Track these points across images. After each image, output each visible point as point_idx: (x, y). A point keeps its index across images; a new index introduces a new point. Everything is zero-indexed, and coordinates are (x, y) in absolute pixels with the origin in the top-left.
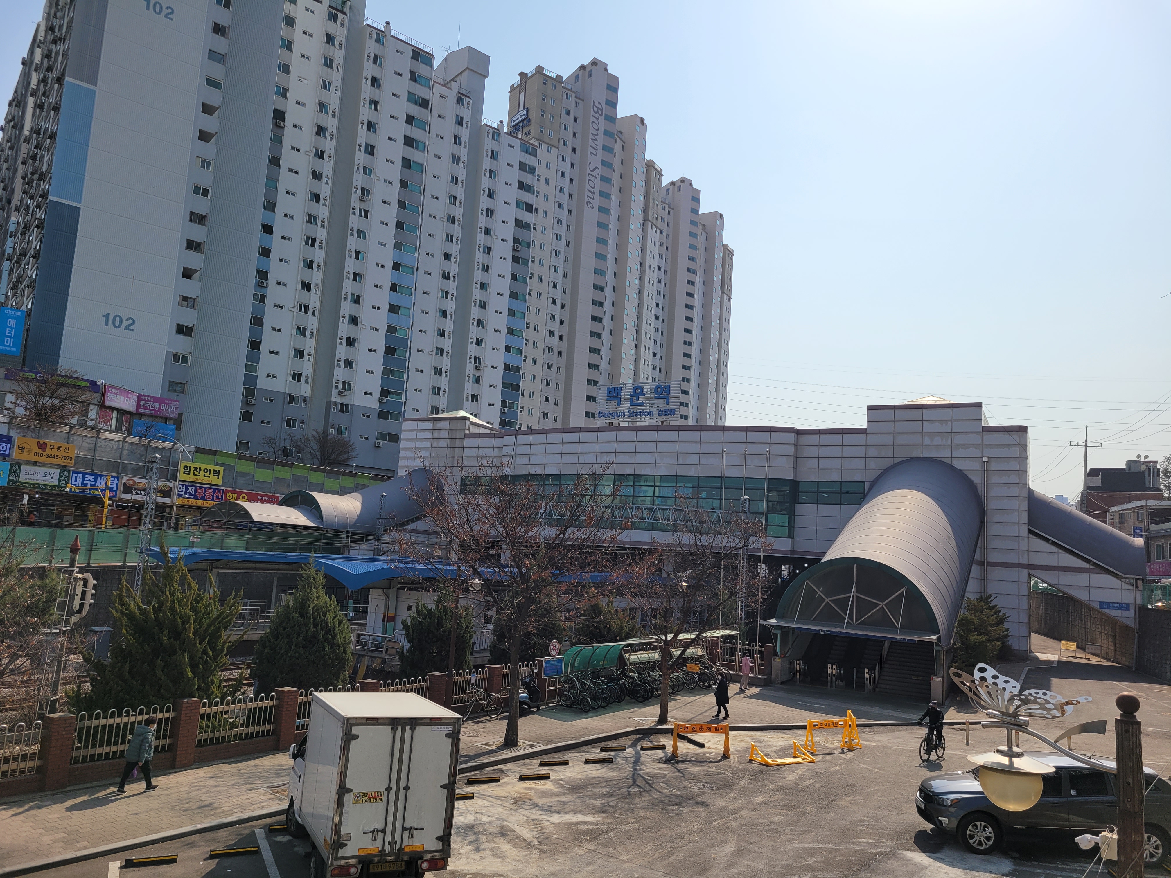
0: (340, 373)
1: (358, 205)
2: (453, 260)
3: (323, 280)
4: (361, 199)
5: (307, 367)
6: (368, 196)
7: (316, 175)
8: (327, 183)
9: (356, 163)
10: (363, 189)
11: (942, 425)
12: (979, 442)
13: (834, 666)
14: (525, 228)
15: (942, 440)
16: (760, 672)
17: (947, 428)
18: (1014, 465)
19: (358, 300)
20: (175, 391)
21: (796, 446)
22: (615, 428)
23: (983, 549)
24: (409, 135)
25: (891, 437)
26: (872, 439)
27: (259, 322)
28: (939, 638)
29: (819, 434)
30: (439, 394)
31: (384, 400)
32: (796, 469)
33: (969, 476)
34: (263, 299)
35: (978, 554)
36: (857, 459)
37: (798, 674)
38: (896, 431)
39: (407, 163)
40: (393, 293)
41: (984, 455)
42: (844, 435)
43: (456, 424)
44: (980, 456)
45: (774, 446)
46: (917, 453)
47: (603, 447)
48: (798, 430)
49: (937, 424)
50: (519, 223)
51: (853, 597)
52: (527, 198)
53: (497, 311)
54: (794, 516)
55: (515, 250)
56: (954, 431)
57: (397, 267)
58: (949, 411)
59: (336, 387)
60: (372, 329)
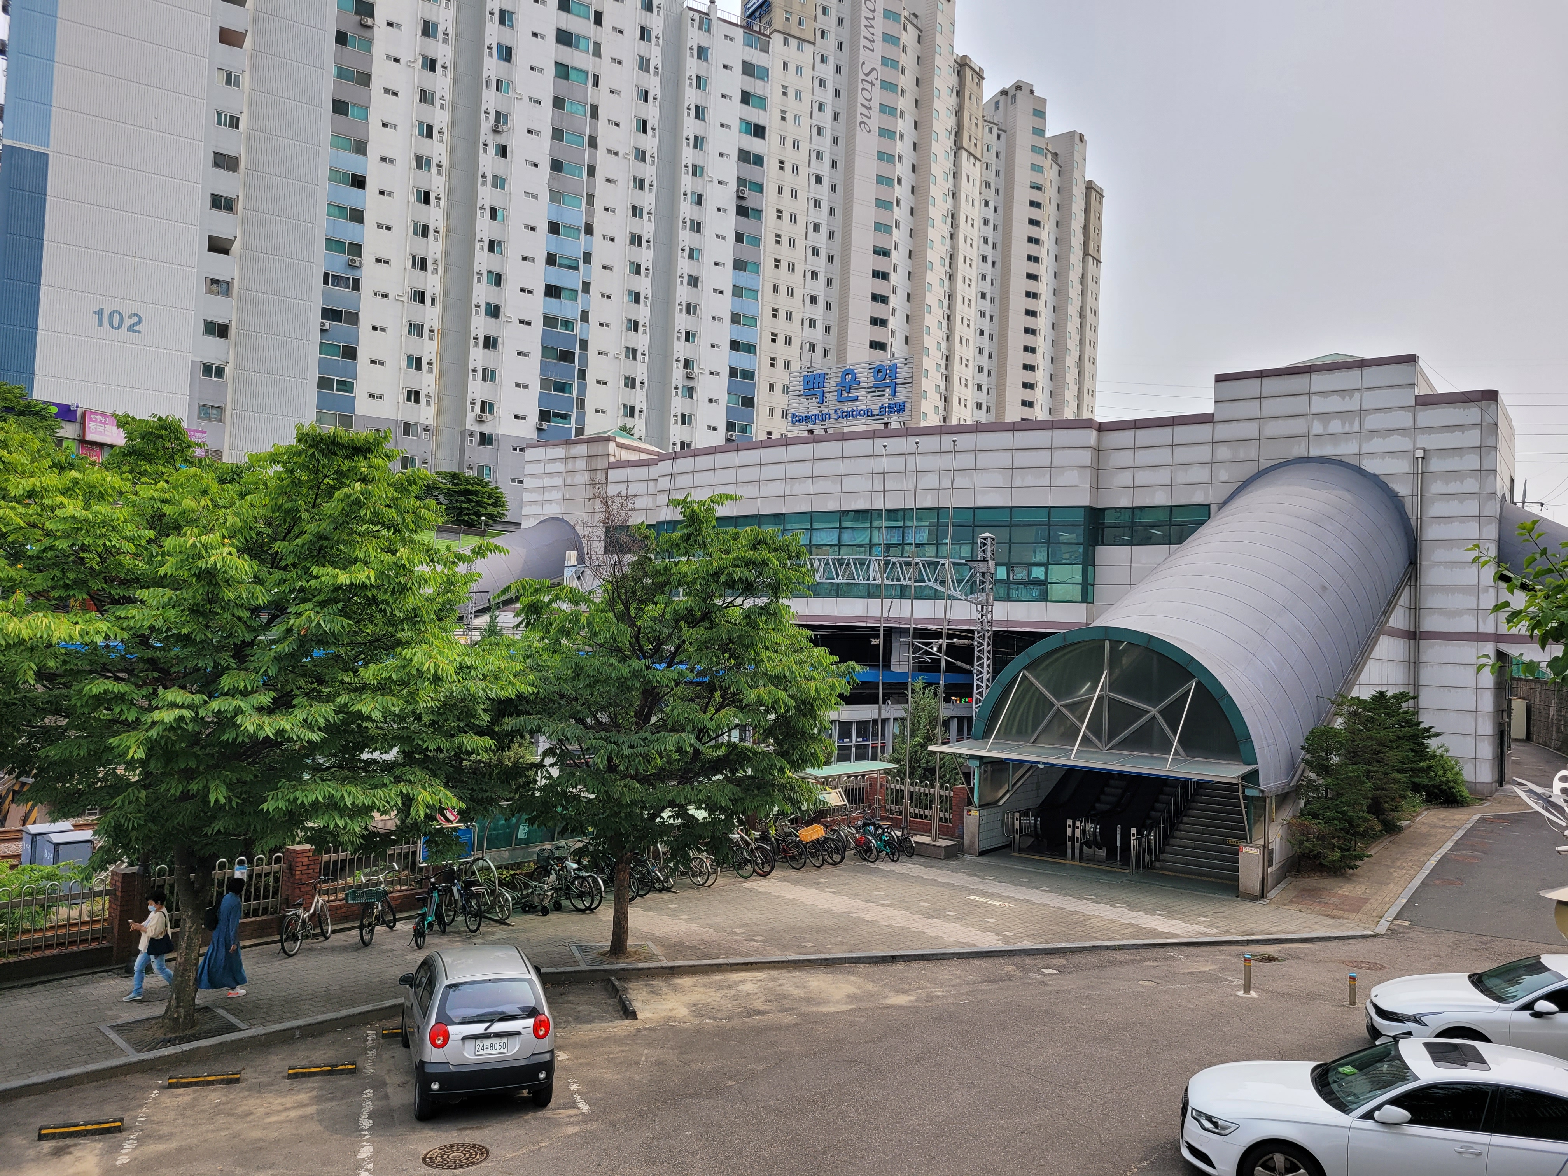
0: (477, 389)
1: (491, 139)
2: (646, 216)
3: (446, 253)
4: (496, 131)
5: (427, 381)
6: (505, 123)
7: (425, 96)
8: (442, 107)
9: (485, 75)
10: (498, 113)
11: (1343, 398)
12: (1409, 423)
13: (1078, 823)
14: (755, 163)
15: (1343, 425)
16: (944, 832)
17: (1352, 403)
18: (1472, 462)
19: (497, 279)
20: (209, 419)
21: (1097, 450)
22: (811, 438)
23: (1415, 610)
24: (564, 28)
25: (1255, 425)
26: (1223, 432)
27: (353, 318)
28: (1255, 772)
29: (1135, 428)
30: (632, 415)
31: (545, 426)
32: (1096, 488)
33: (1391, 485)
34: (356, 285)
35: (1398, 619)
36: (1196, 468)
37: (1017, 836)
38: (1264, 415)
39: (563, 70)
40: (551, 268)
41: (1418, 445)
42: (1177, 428)
43: (598, 448)
44: (1411, 447)
45: (1059, 452)
46: (1299, 450)
47: (795, 470)
48: (1100, 424)
49: (1335, 398)
50: (745, 156)
51: (1100, 698)
52: (755, 116)
53: (715, 290)
54: (1094, 566)
55: (740, 198)
56: (1364, 407)
57: (554, 228)
58: (1356, 373)
59: (473, 410)
60: (521, 322)
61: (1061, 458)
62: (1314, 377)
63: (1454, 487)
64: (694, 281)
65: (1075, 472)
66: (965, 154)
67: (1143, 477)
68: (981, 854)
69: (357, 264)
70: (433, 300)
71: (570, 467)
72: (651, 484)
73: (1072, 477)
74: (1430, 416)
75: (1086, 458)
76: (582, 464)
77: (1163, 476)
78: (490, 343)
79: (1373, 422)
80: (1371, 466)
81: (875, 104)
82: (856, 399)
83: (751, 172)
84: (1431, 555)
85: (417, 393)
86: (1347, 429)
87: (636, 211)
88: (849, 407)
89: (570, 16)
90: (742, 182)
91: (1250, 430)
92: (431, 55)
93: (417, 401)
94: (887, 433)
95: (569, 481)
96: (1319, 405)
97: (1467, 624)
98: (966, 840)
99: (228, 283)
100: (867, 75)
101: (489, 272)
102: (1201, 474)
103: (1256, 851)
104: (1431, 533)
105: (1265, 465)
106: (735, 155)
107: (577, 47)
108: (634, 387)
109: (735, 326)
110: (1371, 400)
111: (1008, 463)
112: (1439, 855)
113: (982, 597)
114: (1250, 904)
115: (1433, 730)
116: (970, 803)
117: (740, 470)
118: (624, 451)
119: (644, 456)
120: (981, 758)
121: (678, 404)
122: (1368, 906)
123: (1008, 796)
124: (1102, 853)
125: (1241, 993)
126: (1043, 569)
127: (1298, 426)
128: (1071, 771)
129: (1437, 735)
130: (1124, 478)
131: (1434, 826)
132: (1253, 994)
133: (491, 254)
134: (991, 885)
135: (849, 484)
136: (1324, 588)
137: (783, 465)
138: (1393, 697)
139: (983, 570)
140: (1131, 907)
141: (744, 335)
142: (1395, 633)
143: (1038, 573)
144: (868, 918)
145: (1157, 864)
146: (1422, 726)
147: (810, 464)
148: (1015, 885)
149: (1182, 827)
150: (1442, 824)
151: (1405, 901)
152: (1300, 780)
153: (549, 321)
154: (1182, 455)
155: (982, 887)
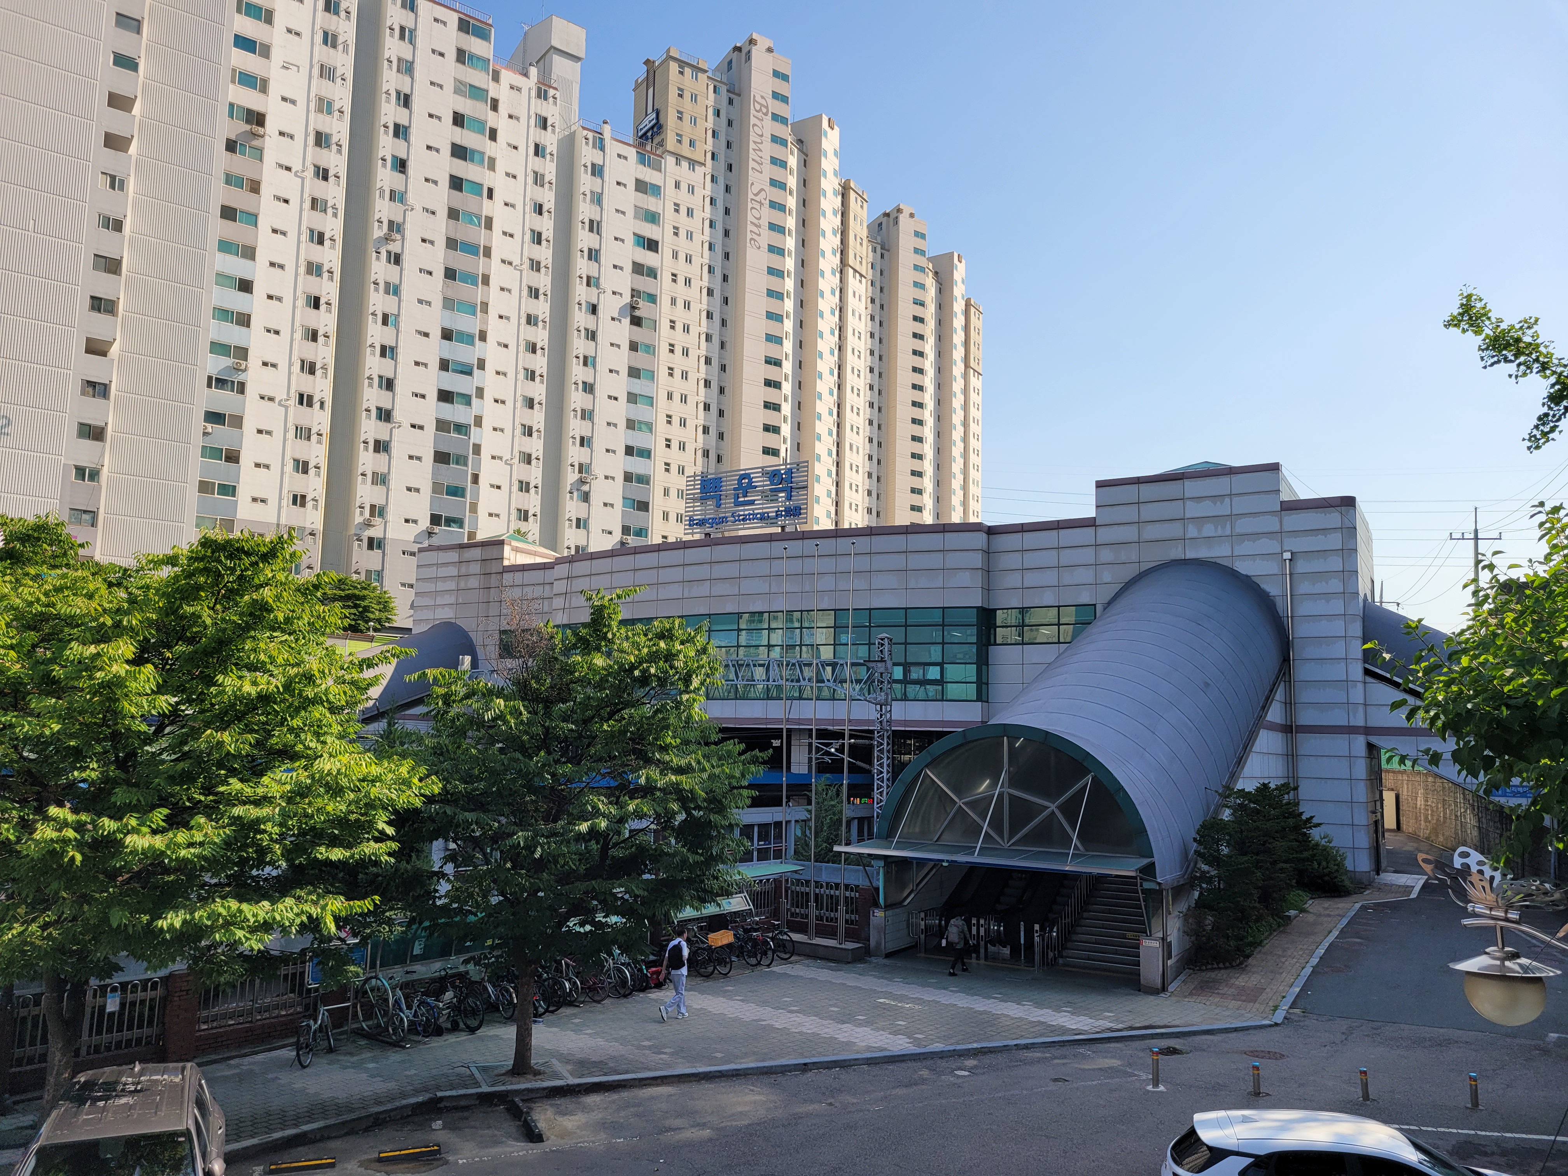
0: (366, 493)
1: (383, 247)
2: (540, 324)
3: (335, 357)
4: (389, 239)
5: (314, 485)
6: (399, 232)
7: (317, 204)
8: (335, 215)
9: (378, 185)
10: (391, 223)
11: (1215, 504)
12: (1277, 528)
13: (982, 922)
14: (648, 275)
15: (1216, 528)
16: (851, 935)
17: (1223, 509)
18: (1335, 563)
19: (389, 384)
20: (80, 522)
21: (988, 552)
22: (708, 542)
23: (1289, 704)
24: (459, 142)
25: (1135, 528)
26: (1104, 535)
27: (237, 421)
28: (1153, 865)
29: (1023, 531)
30: (526, 519)
31: (437, 529)
32: (987, 590)
33: (1262, 586)
34: (241, 388)
35: (1275, 714)
36: (1081, 569)
37: (923, 937)
38: (1142, 519)
39: (456, 183)
40: (444, 373)
41: (1285, 548)
42: (1062, 532)
43: (491, 552)
44: (1279, 550)
45: (951, 554)
46: (1176, 553)
47: (693, 573)
48: (989, 527)
49: (1208, 503)
50: (638, 268)
51: (1001, 795)
52: (650, 231)
53: (610, 397)
54: (987, 665)
55: (633, 308)
56: (1234, 512)
57: (447, 335)
58: (1226, 479)
59: (362, 514)
60: (413, 426)
61: (954, 560)
62: (1187, 483)
63: (1320, 588)
64: (589, 388)
65: (967, 574)
66: (851, 271)
67: (1031, 579)
68: (888, 956)
69: (243, 367)
70: (322, 404)
71: (463, 571)
72: (547, 587)
73: (965, 579)
74: (1293, 521)
75: (977, 560)
76: (475, 568)
77: (1050, 577)
78: (381, 447)
79: (1243, 526)
80: (1244, 568)
81: (764, 223)
82: (752, 503)
83: (645, 284)
84: (1301, 652)
85: (303, 497)
86: (1220, 533)
87: (531, 320)
88: (746, 510)
89: (465, 131)
90: (635, 293)
91: (1129, 533)
92: (323, 164)
93: (303, 505)
94: (784, 537)
95: (462, 585)
96: (1193, 510)
97: (1338, 718)
98: (873, 943)
99: (105, 385)
100: (756, 195)
101: (381, 377)
102: (1085, 576)
103: (1156, 944)
104: (1300, 631)
105: (1145, 567)
106: (628, 268)
107: (472, 160)
108: (528, 491)
109: (630, 431)
110: (1241, 505)
111: (902, 566)
112: (1326, 944)
113: (882, 697)
114: (1152, 998)
115: (1315, 821)
116: (876, 905)
117: (638, 573)
118: (519, 555)
119: (539, 560)
120: (885, 858)
121: (572, 508)
122: (1263, 997)
123: (912, 896)
124: (1006, 951)
125: (1150, 1088)
126: (938, 668)
127: (1175, 530)
128: (973, 868)
129: (1318, 825)
130: (1013, 580)
131: (1320, 915)
132: (1161, 1088)
133: (383, 359)
134: (899, 987)
135: (747, 586)
136: (1207, 684)
137: (681, 568)
138: (1278, 788)
139: (882, 670)
140: (1039, 1005)
141: (638, 440)
142: (1272, 727)
143: (934, 673)
144: (777, 1025)
145: (1061, 961)
146: (1304, 817)
147: (708, 567)
148: (923, 986)
149: (1083, 922)
150: (1327, 912)
151: (1298, 990)
152: (1193, 871)
153: (442, 425)
154: (1067, 557)
155: (889, 989)
